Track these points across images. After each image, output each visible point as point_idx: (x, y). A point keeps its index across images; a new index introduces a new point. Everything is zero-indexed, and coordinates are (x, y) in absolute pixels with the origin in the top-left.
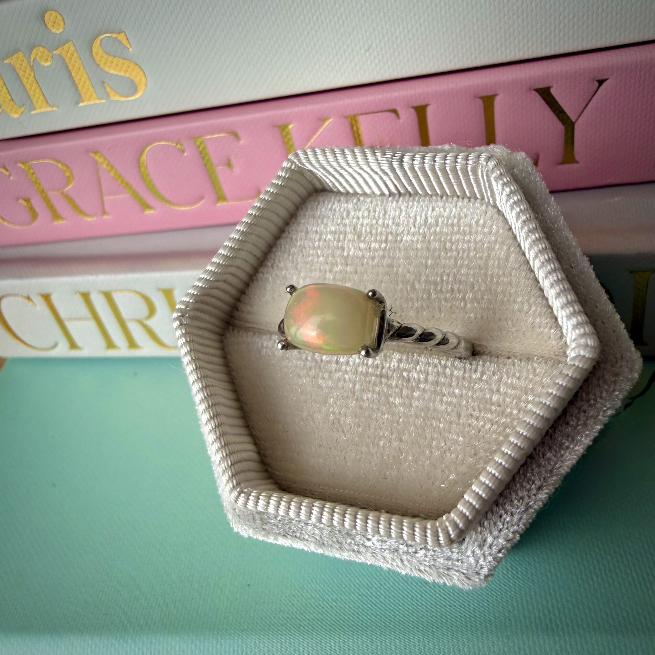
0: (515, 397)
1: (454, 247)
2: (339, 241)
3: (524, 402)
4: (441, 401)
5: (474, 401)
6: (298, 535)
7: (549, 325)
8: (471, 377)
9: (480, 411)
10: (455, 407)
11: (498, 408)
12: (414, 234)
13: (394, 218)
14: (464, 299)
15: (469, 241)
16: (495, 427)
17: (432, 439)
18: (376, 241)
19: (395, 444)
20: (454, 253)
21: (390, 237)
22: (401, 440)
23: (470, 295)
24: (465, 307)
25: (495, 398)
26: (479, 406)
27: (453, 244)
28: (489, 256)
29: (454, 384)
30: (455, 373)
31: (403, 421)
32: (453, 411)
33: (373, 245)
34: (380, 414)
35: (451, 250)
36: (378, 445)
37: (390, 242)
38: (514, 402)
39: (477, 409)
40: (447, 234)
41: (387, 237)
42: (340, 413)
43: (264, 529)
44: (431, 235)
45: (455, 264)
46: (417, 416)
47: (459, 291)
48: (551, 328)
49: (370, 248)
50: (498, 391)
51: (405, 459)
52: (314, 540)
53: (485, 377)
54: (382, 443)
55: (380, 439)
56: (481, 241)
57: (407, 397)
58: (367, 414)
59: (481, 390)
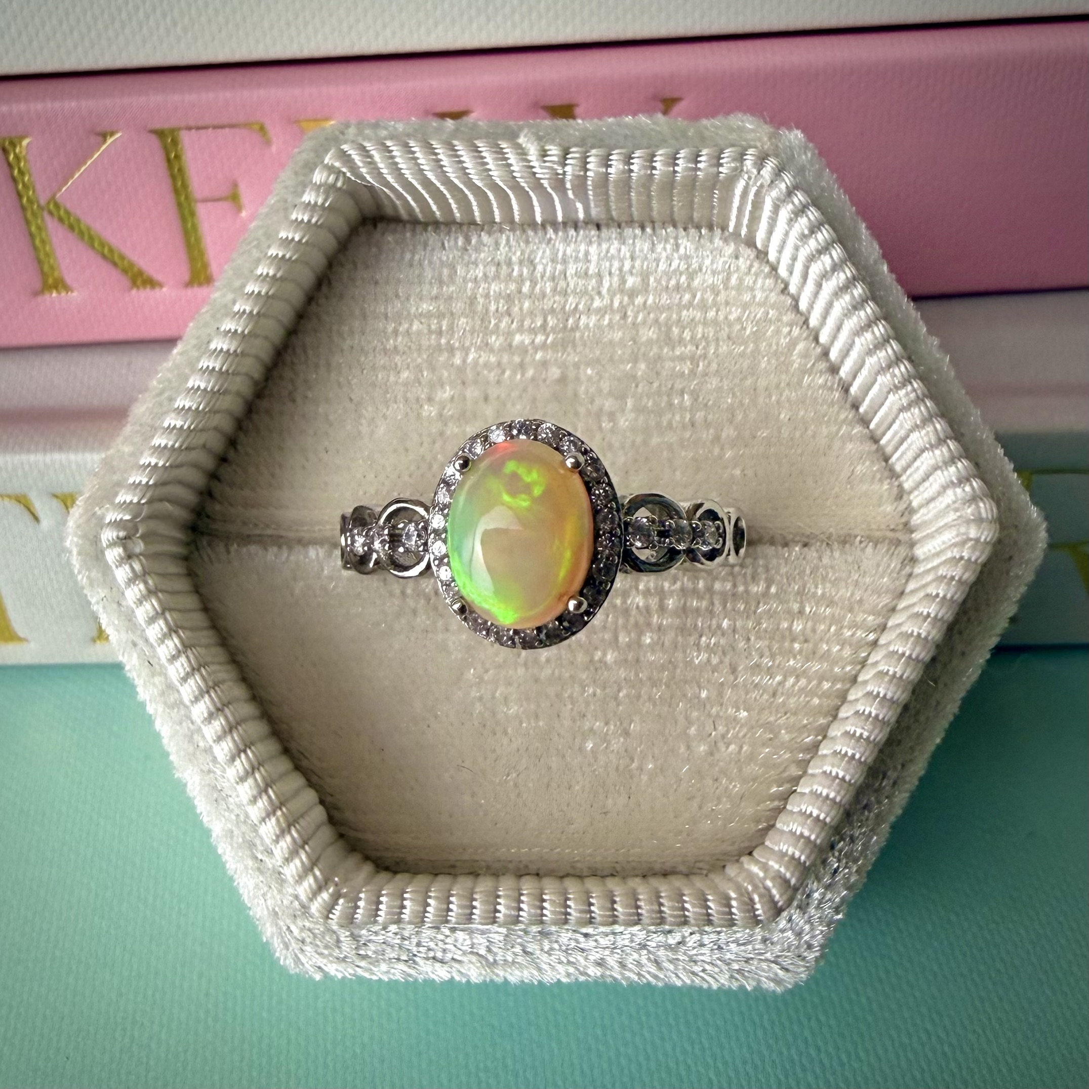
0: (833, 620)
1: (687, 335)
2: (440, 333)
3: (850, 628)
4: (698, 645)
5: (759, 638)
6: (439, 955)
7: (878, 476)
8: (747, 591)
9: (773, 656)
10: (724, 653)
11: (806, 645)
12: (602, 312)
13: (553, 278)
14: (717, 438)
15: (715, 322)
16: (803, 682)
17: (690, 723)
18: (520, 329)
19: (617, 744)
20: (689, 348)
21: (551, 322)
22: (626, 733)
23: (729, 432)
24: (721, 457)
25: (798, 627)
26: (770, 648)
27: (683, 328)
28: (756, 350)
29: (718, 608)
30: (717, 586)
31: (627, 696)
32: (721, 662)
33: (518, 338)
34: (577, 689)
35: (681, 340)
36: (581, 749)
37: (553, 329)
38: (833, 629)
39: (767, 653)
40: (669, 308)
41: (545, 321)
42: (493, 697)
43: (364, 957)
44: (638, 312)
45: (693, 372)
46: (654, 684)
47: (707, 424)
48: (881, 481)
49: (510, 346)
50: (801, 612)
51: (641, 769)
52: (474, 959)
53: (773, 590)
54: (590, 745)
55: (584, 739)
56: (739, 319)
57: (629, 646)
58: (551, 691)
59: (770, 614)
